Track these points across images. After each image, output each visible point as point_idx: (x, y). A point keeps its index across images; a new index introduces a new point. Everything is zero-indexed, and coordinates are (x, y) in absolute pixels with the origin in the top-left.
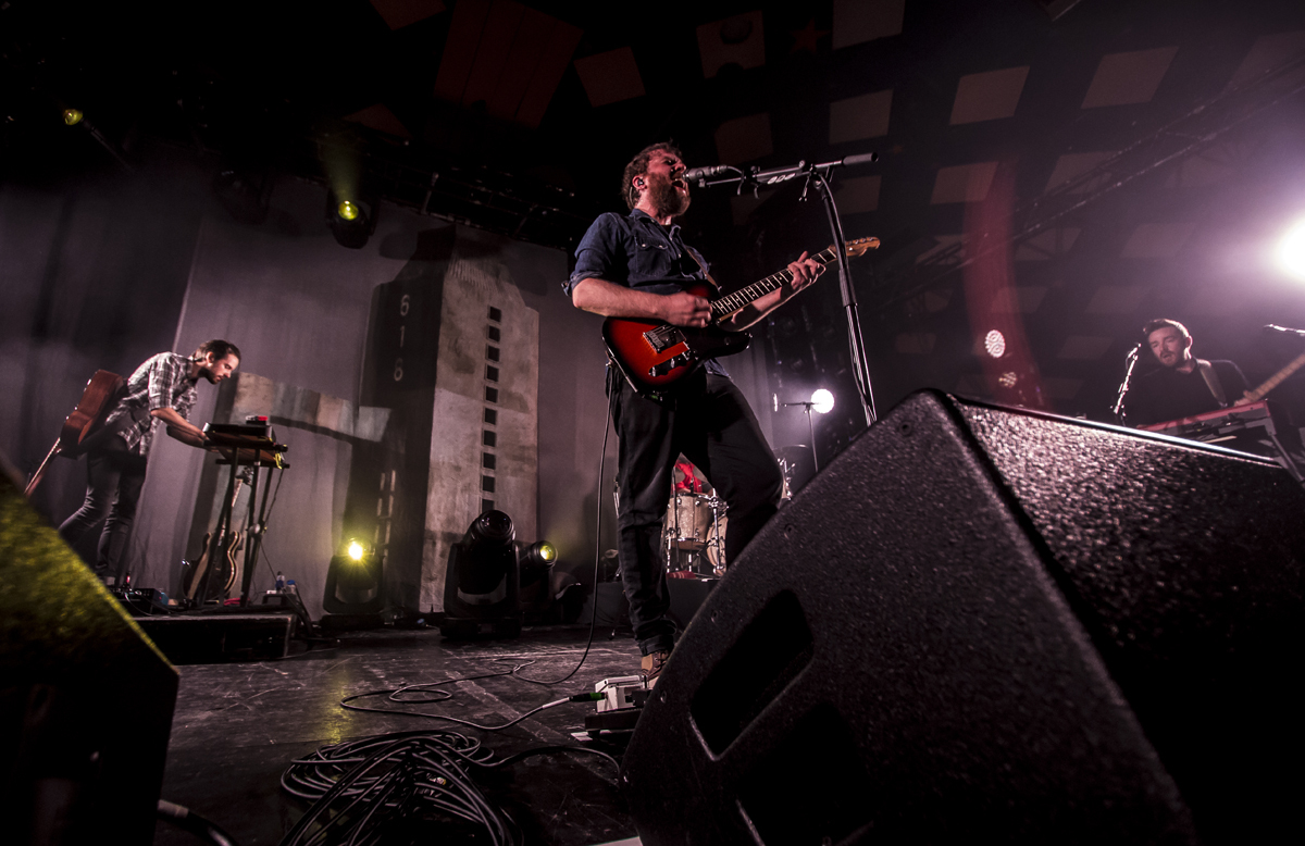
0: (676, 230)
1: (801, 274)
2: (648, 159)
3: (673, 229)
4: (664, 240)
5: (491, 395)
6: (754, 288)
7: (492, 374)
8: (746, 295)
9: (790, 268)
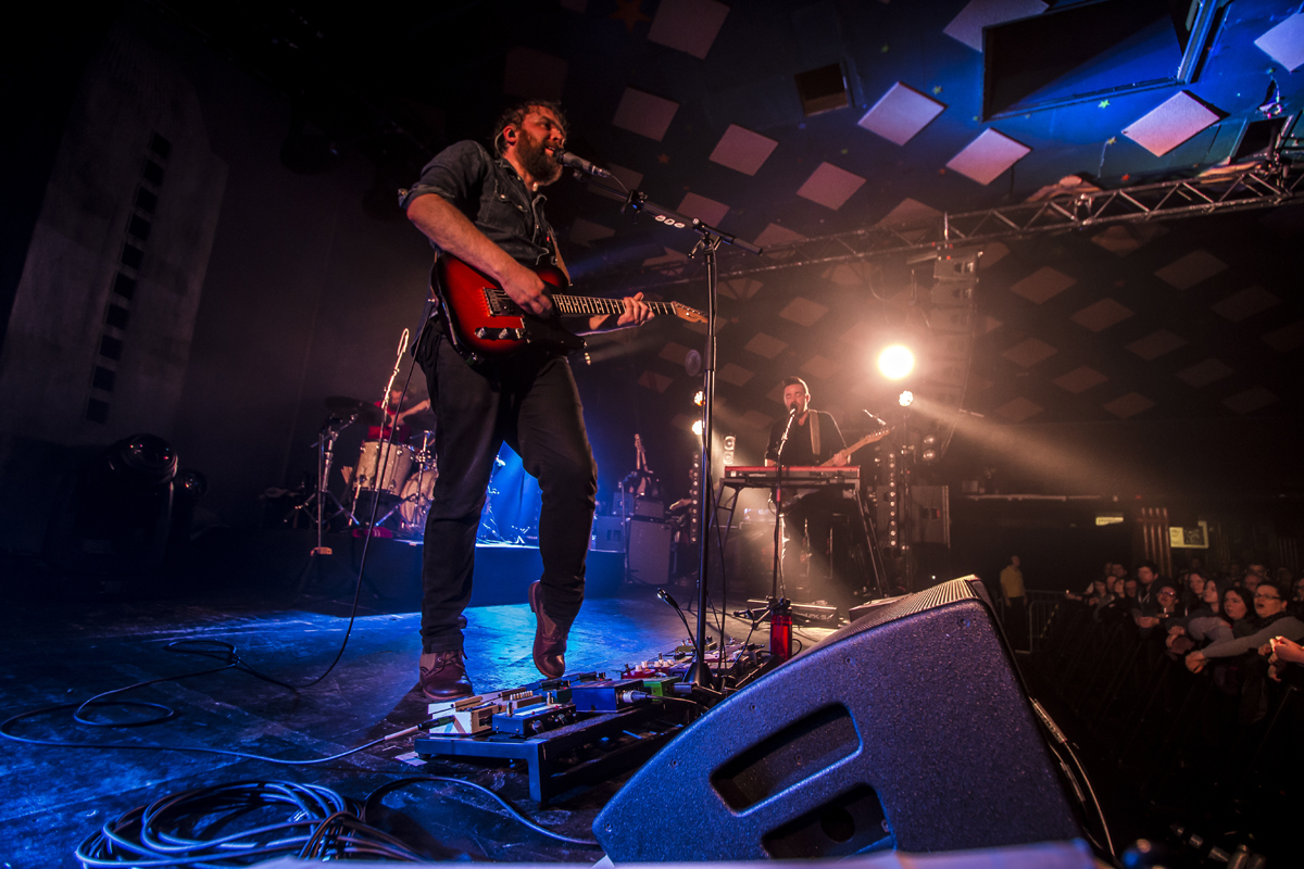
0: (542, 199)
1: (632, 311)
2: (527, 112)
3: (539, 197)
4: (526, 203)
5: (131, 257)
6: (603, 302)
7: (140, 229)
8: (594, 305)
9: (626, 301)
